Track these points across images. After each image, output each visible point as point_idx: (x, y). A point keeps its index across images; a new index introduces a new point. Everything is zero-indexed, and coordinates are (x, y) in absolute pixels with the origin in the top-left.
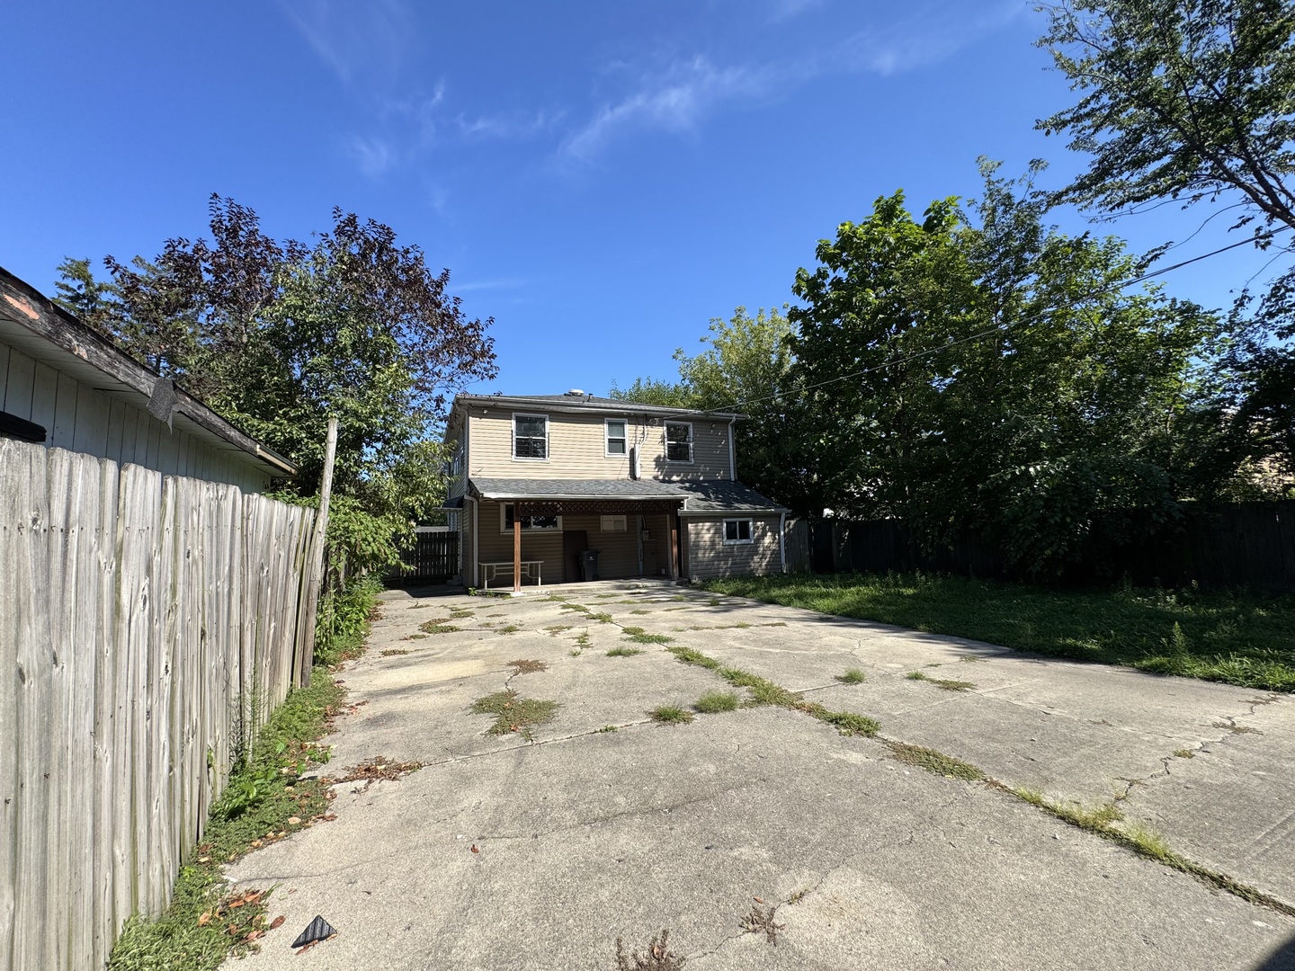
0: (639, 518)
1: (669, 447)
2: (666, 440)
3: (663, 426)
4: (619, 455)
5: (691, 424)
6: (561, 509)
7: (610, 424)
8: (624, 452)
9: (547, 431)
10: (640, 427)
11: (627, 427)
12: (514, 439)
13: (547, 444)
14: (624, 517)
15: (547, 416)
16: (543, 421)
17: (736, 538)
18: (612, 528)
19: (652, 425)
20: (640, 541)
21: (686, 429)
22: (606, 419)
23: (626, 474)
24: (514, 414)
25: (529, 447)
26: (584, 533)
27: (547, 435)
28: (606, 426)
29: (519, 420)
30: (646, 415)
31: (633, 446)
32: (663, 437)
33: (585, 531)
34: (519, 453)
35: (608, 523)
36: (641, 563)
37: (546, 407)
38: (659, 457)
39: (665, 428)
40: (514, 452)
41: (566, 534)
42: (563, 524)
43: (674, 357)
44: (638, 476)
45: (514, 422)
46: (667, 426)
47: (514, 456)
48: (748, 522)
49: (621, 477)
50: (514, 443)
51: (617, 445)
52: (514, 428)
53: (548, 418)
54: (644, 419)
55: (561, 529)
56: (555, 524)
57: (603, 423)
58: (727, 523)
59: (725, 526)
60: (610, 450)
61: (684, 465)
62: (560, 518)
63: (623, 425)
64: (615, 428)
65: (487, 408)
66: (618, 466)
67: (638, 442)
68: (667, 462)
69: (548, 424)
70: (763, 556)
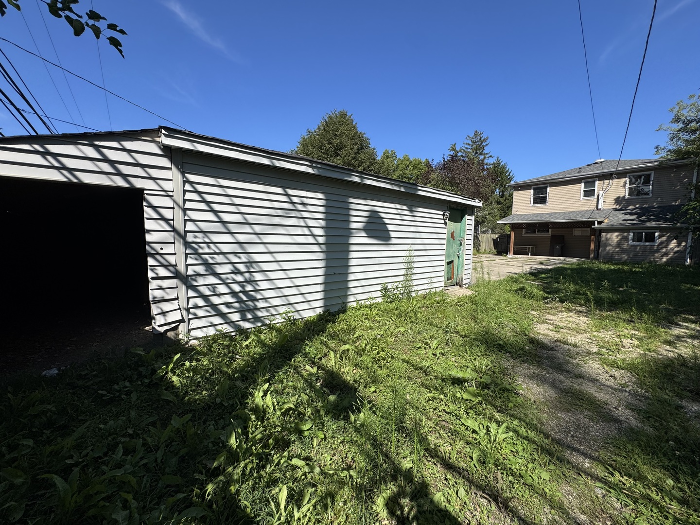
1: (629, 189)
2: (628, 185)
3: (626, 177)
4: (592, 198)
5: (652, 172)
7: (585, 183)
8: (593, 196)
9: (548, 191)
10: (605, 182)
11: (597, 183)
12: (532, 197)
13: (547, 197)
15: (549, 185)
16: (547, 187)
17: (641, 241)
18: (581, 234)
19: (614, 179)
21: (648, 176)
22: (583, 181)
23: (592, 207)
24: (532, 187)
25: (540, 199)
26: (563, 236)
27: (548, 194)
29: (534, 189)
30: (611, 174)
31: (599, 192)
32: (625, 184)
34: (534, 203)
35: (578, 231)
37: (547, 181)
38: (619, 198)
39: (628, 179)
40: (532, 203)
41: (552, 236)
42: (552, 232)
44: (599, 208)
45: (532, 191)
46: (631, 177)
47: (532, 205)
48: (654, 233)
49: (589, 209)
50: (532, 199)
51: (589, 193)
52: (532, 193)
54: (609, 176)
55: (551, 234)
56: (548, 231)
57: (581, 183)
58: (634, 233)
59: (631, 234)
60: (585, 196)
61: (642, 198)
62: (550, 230)
63: (594, 182)
64: (589, 184)
65: (520, 187)
66: (588, 204)
67: (604, 189)
68: (627, 197)
69: (548, 188)
70: (666, 254)
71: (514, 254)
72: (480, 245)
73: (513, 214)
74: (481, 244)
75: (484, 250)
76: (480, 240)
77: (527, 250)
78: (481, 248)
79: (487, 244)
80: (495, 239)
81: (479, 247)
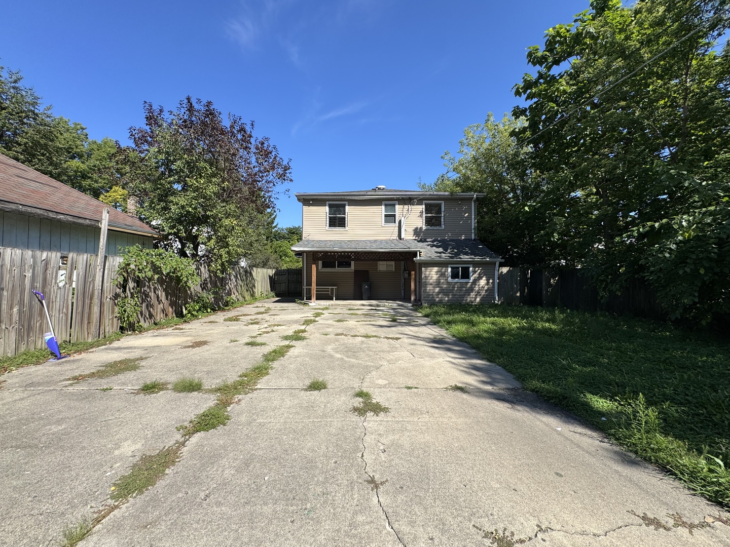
0: (402, 263)
1: (426, 218)
2: (424, 213)
3: (422, 205)
4: (393, 225)
5: (443, 202)
6: (353, 257)
7: (386, 205)
8: (395, 223)
9: (347, 211)
10: (406, 207)
11: (397, 206)
12: (328, 217)
13: (346, 219)
14: (393, 263)
15: (347, 202)
16: (344, 206)
17: (459, 278)
18: (385, 269)
19: (413, 205)
20: (402, 277)
21: (439, 206)
22: (383, 202)
23: (395, 236)
24: (327, 202)
25: (337, 221)
26: (367, 271)
27: (346, 214)
28: (383, 207)
29: (330, 206)
30: (410, 198)
31: (400, 218)
32: (422, 212)
33: (368, 271)
34: (330, 226)
35: (383, 266)
36: (403, 291)
37: (345, 197)
38: (417, 228)
39: (424, 206)
40: (328, 225)
41: (356, 272)
42: (355, 266)
43: (442, 157)
44: (402, 237)
45: (327, 208)
46: (426, 205)
47: (328, 227)
48: (469, 268)
49: (392, 238)
50: (328, 220)
51: (390, 218)
52: (328, 211)
53: (347, 204)
54: (407, 200)
55: (353, 268)
56: (349, 265)
57: (381, 205)
58: (452, 268)
59: (450, 270)
60: (386, 222)
61: (436, 230)
62: (353, 263)
63: (394, 205)
64: (389, 208)
65: (312, 200)
66: (391, 231)
67: (404, 216)
68: (424, 228)
69: (347, 207)
70: (478, 293)
71: (317, 299)
72: (254, 286)
73: (303, 239)
74: (256, 285)
75: (260, 294)
76: (255, 278)
77: (330, 293)
78: (256, 290)
79: (263, 284)
80: (271, 275)
81: (254, 290)
